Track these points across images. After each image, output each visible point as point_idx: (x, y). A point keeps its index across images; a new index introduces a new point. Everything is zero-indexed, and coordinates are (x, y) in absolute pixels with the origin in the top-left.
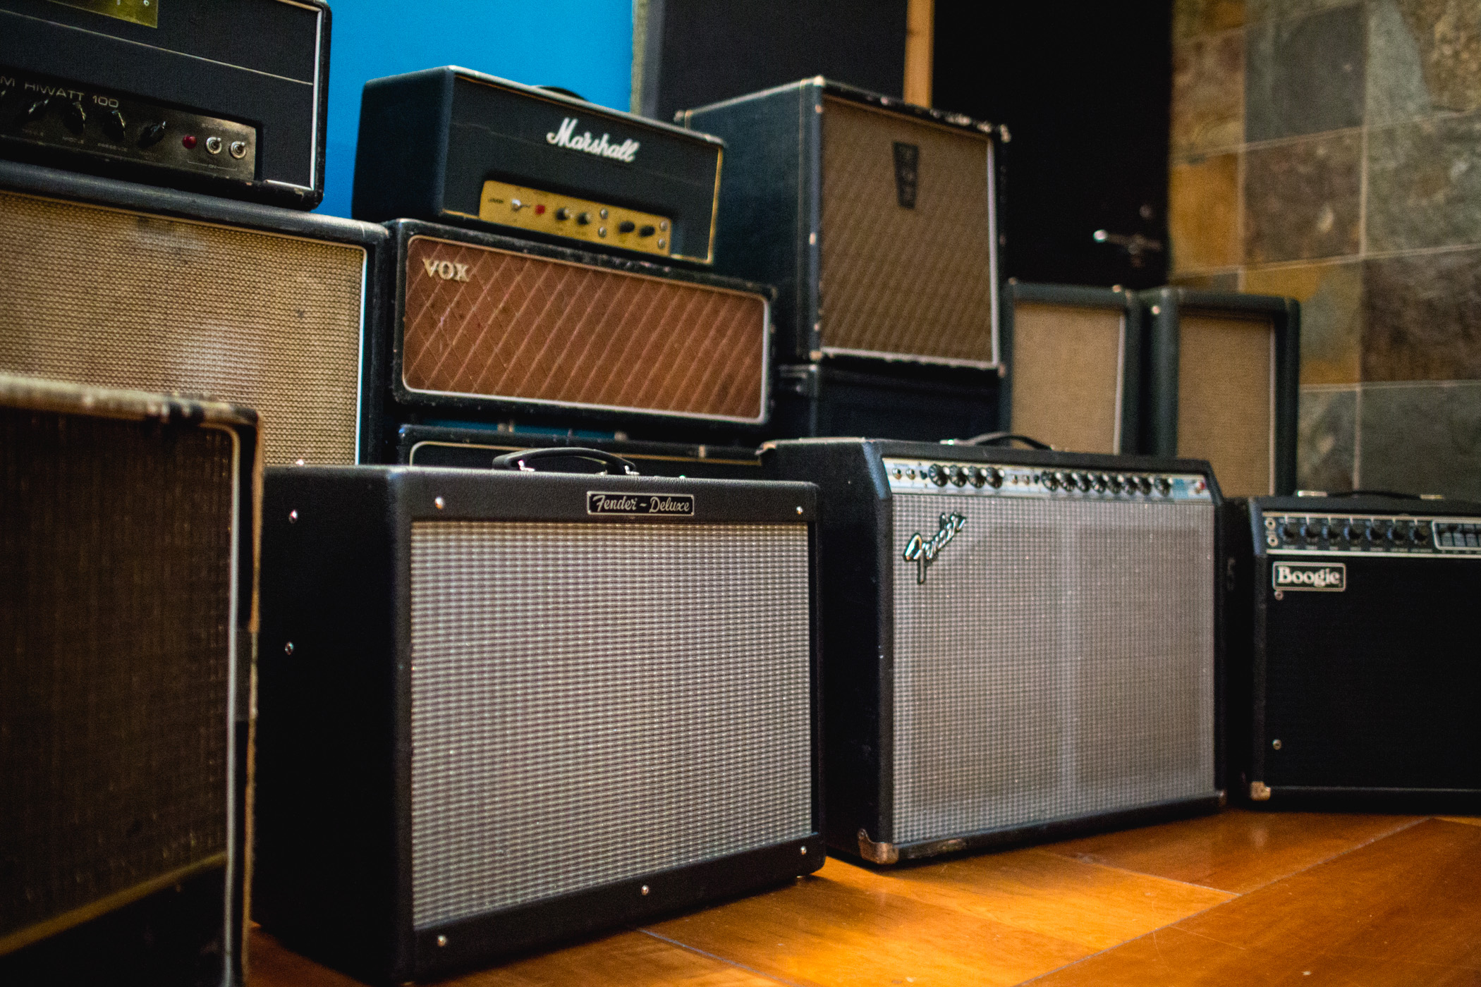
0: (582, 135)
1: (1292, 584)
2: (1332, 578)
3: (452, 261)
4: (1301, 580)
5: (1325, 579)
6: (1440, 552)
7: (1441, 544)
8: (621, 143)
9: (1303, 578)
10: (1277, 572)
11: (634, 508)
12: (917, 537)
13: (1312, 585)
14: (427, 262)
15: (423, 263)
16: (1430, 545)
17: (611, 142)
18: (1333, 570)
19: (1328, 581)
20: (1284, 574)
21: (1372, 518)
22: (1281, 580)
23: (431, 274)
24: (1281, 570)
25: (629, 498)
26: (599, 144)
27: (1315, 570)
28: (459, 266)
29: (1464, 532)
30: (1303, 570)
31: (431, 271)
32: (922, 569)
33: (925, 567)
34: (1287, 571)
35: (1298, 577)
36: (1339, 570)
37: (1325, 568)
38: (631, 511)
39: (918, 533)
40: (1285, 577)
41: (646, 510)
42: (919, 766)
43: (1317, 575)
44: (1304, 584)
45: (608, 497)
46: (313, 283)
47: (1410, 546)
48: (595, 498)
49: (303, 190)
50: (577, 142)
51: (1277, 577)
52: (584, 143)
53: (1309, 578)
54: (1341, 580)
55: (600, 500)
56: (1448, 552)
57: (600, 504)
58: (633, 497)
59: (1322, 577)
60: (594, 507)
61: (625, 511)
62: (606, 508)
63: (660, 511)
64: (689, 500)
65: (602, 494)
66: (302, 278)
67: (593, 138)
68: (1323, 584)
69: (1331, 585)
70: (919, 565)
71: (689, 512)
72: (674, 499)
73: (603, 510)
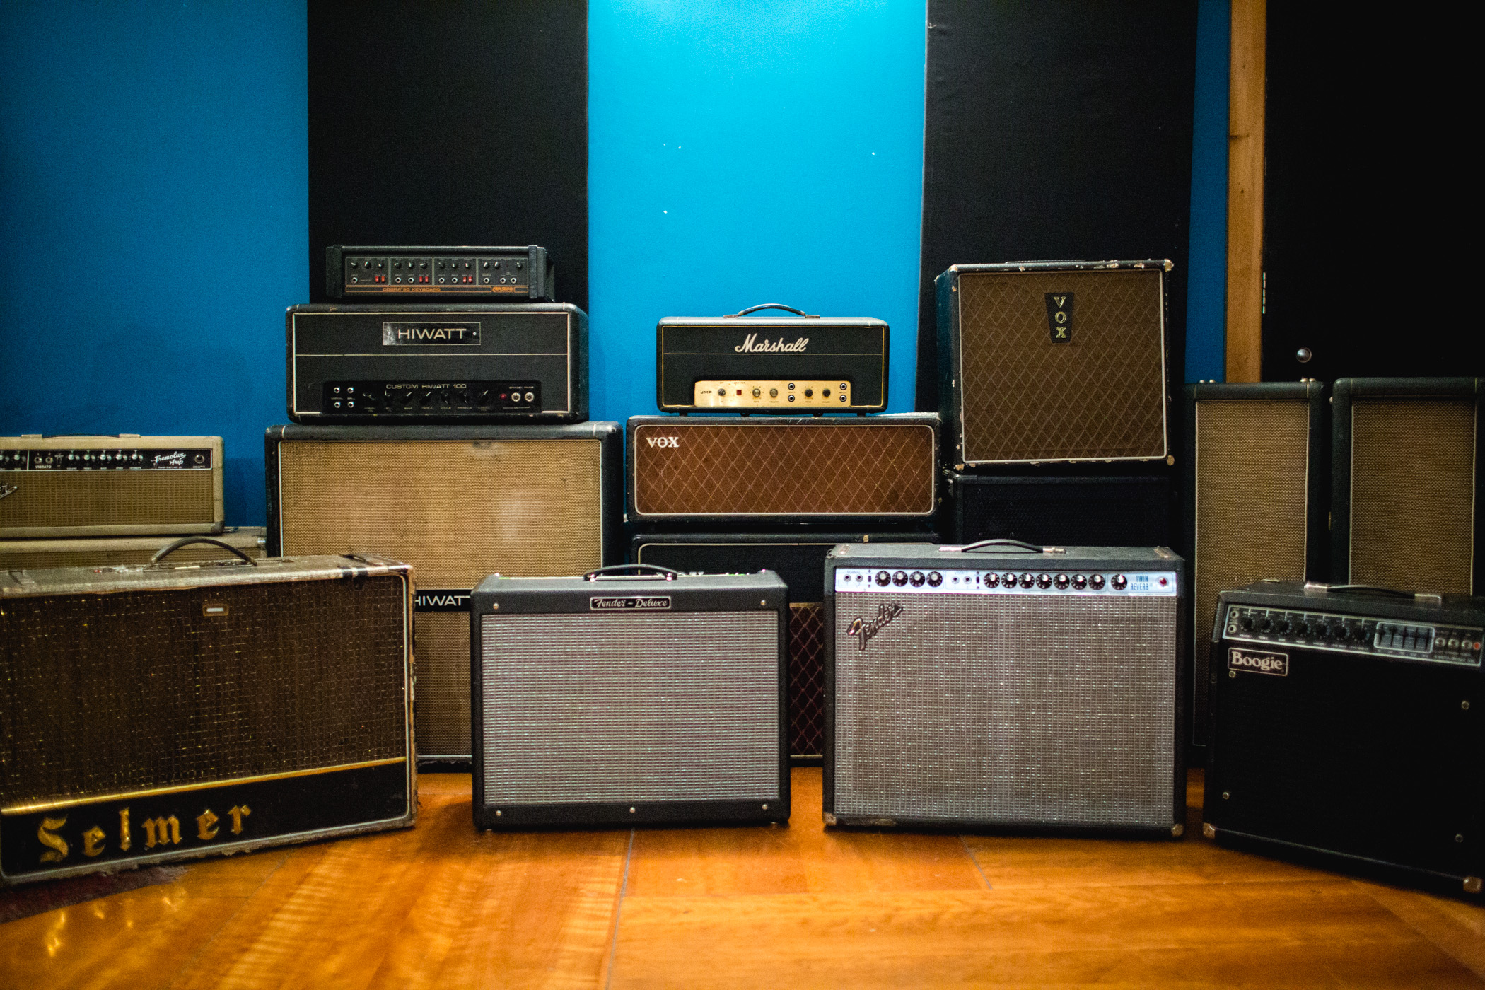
0: (763, 342)
1: (1242, 666)
2: (1276, 665)
3: (667, 437)
4: (1250, 664)
5: (1270, 665)
6: (1375, 650)
7: (1379, 644)
8: (794, 342)
9: (1252, 662)
10: (1231, 655)
11: (623, 605)
12: (859, 620)
13: (1259, 669)
14: (649, 439)
15: (647, 441)
16: (1369, 645)
17: (785, 343)
18: (1277, 658)
19: (1272, 667)
20: (1237, 657)
21: (1324, 615)
22: (1234, 662)
23: (652, 446)
24: (1234, 653)
25: (620, 600)
26: (776, 346)
27: (1262, 657)
28: (671, 438)
29: (1405, 635)
30: (1253, 655)
31: (652, 444)
32: (863, 641)
33: (866, 641)
34: (1240, 655)
35: (1248, 662)
36: (1283, 659)
37: (1270, 656)
38: (621, 607)
39: (860, 617)
40: (1238, 660)
41: (633, 606)
42: (860, 769)
43: (1263, 661)
44: (1252, 667)
45: (604, 600)
46: (570, 463)
47: (1349, 643)
48: (596, 601)
49: (562, 414)
50: (758, 348)
51: (1231, 660)
52: (764, 347)
53: (1257, 663)
54: (1284, 667)
55: (599, 601)
56: (1386, 652)
57: (600, 604)
58: (623, 600)
59: (1268, 663)
60: (595, 605)
61: (617, 607)
62: (603, 605)
63: (643, 607)
64: (667, 600)
65: (601, 598)
66: (564, 461)
67: (771, 344)
68: (1268, 669)
69: (1274, 671)
70: (860, 638)
71: (668, 606)
72: (654, 600)
73: (601, 607)
